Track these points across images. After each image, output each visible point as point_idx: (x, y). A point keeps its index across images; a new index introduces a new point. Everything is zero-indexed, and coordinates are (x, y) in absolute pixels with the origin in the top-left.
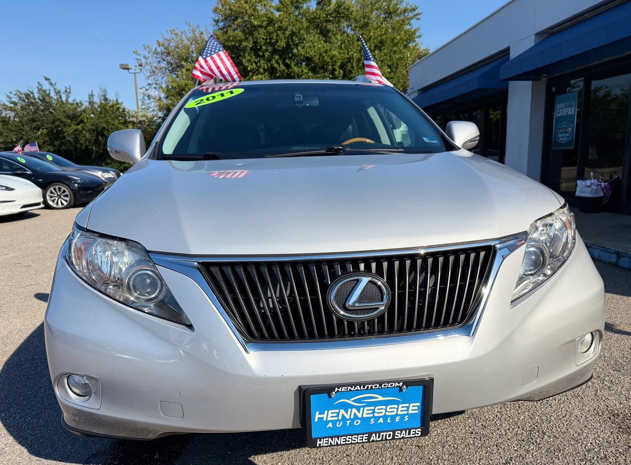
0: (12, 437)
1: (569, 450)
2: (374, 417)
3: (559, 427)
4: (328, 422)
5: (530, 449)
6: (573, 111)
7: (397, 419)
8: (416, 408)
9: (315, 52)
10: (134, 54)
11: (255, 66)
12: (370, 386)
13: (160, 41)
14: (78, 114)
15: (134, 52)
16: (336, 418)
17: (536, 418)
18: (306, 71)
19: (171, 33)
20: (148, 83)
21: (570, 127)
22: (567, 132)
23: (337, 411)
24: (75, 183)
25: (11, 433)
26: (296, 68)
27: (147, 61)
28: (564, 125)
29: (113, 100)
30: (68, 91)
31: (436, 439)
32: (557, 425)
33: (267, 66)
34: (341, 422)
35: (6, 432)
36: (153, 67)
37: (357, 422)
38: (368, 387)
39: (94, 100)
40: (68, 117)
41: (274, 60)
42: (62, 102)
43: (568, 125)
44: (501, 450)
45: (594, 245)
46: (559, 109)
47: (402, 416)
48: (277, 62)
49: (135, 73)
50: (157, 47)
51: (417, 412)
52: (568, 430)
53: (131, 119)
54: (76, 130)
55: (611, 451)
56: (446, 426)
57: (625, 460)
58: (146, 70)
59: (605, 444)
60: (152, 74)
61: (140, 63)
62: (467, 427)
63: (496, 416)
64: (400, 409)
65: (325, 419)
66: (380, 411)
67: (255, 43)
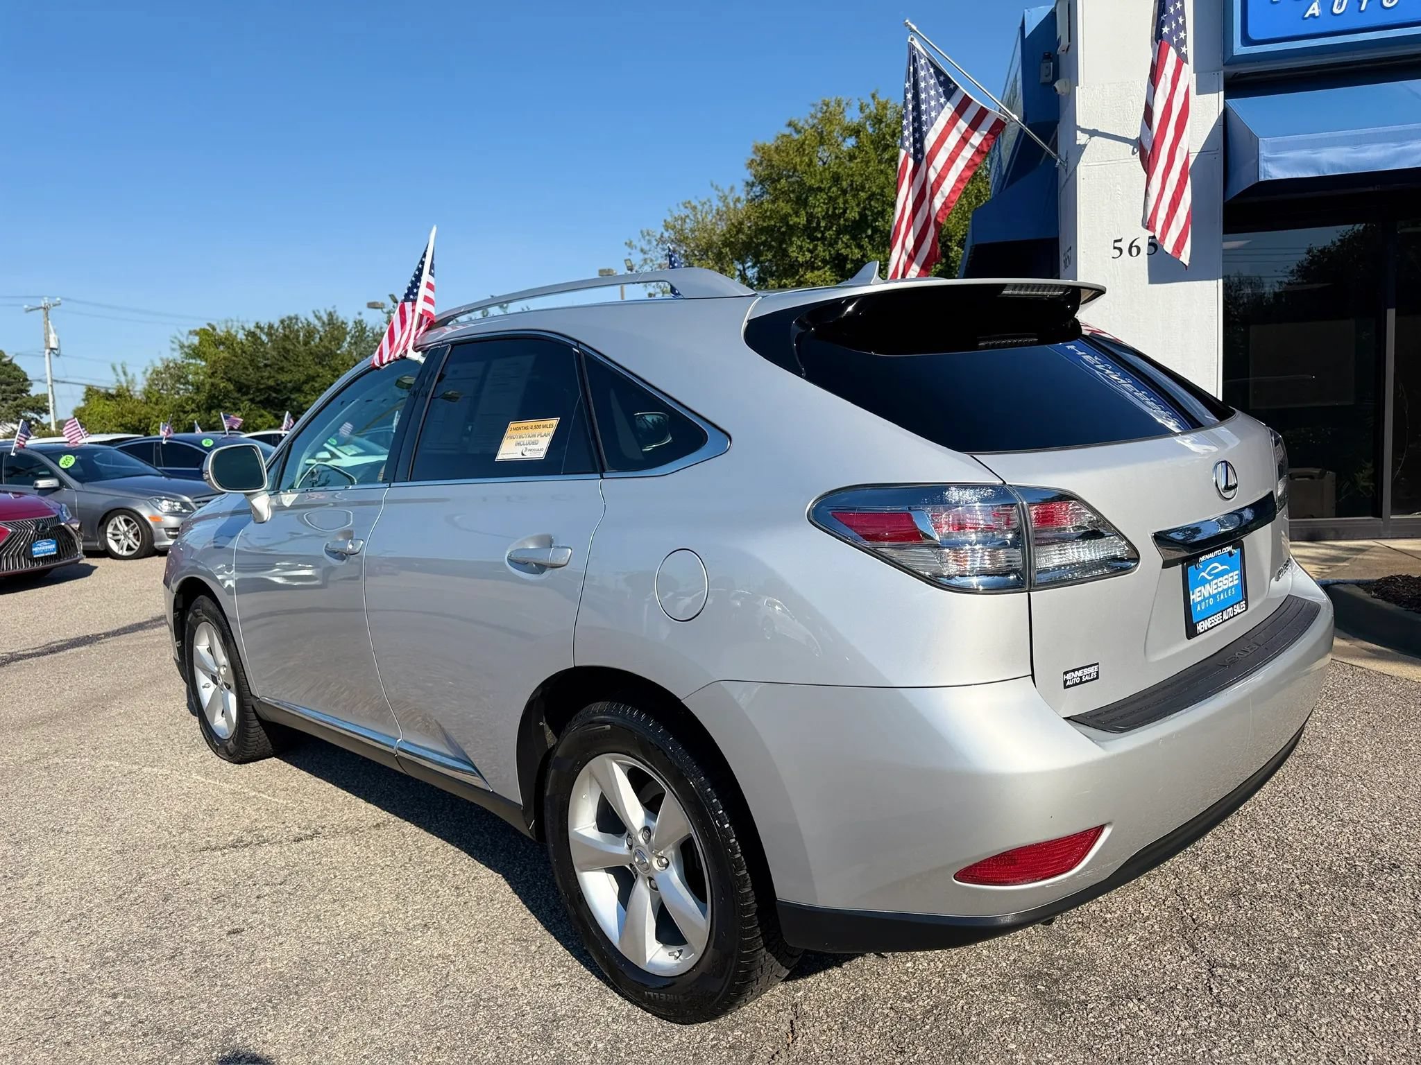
10: (626, 247)
13: (669, 219)
19: (686, 207)
20: (648, 292)
27: (646, 256)
41: (840, 243)
50: (664, 232)
61: (629, 265)
67: (811, 217)
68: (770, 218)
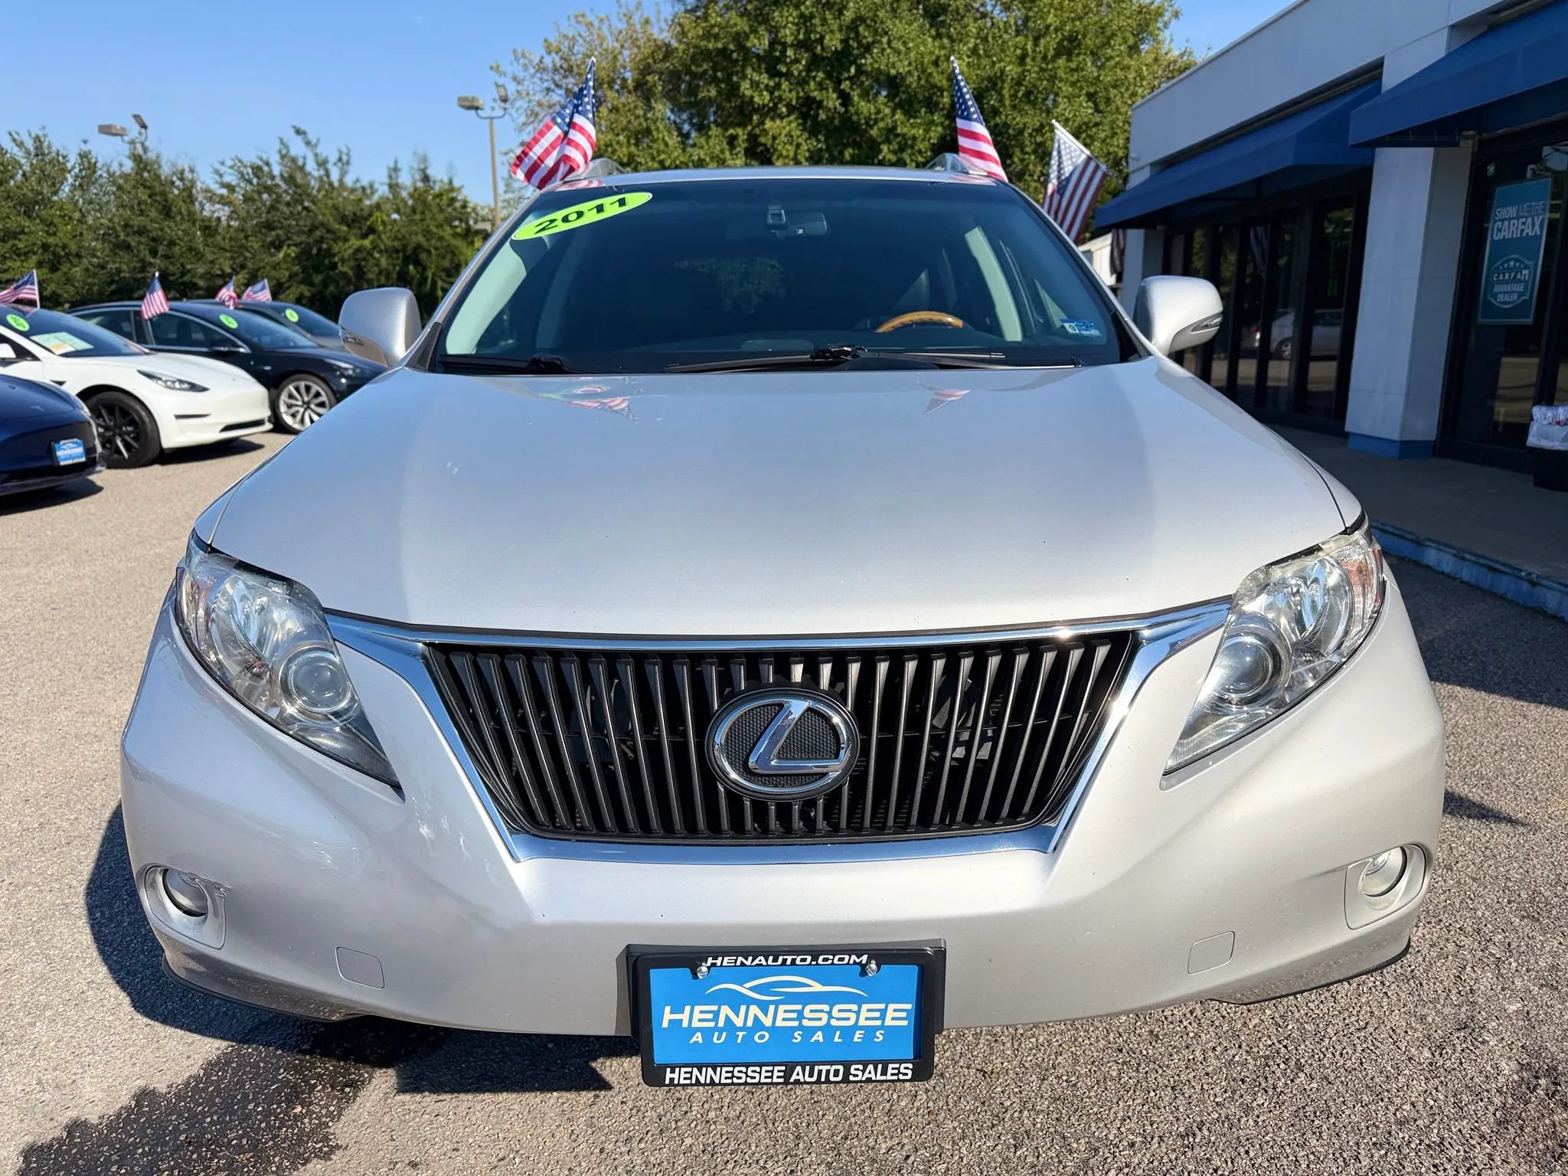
0: (105, 968)
1: (1353, 1117)
2: (801, 1027)
3: (1341, 1054)
4: (692, 1031)
5: (1255, 1104)
6: (1537, 227)
7: (858, 1037)
8: (904, 1014)
9: (910, 64)
10: (492, 72)
11: (767, 98)
12: (789, 958)
13: (551, 40)
14: (365, 213)
15: (491, 68)
16: (712, 1024)
17: (1290, 1027)
18: (889, 110)
19: (578, 22)
21: (1527, 267)
22: (1519, 281)
23: (715, 1008)
24: (343, 376)
25: (106, 957)
26: (863, 103)
27: (520, 88)
28: (1512, 263)
29: (442, 181)
30: (345, 158)
31: (1029, 1058)
32: (1339, 1048)
33: (797, 97)
34: (724, 1034)
35: (95, 954)
36: (534, 103)
37: (762, 1037)
38: (785, 961)
39: (400, 181)
40: (343, 220)
41: (812, 84)
42: (331, 184)
43: (1521, 262)
44: (1181, 1101)
45: (1547, 578)
46: (1503, 221)
47: (870, 1031)
48: (821, 87)
49: (491, 118)
50: (545, 55)
51: (905, 1023)
52: (1362, 1064)
53: (480, 226)
54: (359, 250)
55: (1460, 1131)
56: (1063, 1027)
57: (1490, 1157)
58: (517, 110)
59: (1449, 1110)
60: (531, 119)
61: (503, 94)
62: (1112, 1035)
63: (1191, 1012)
64: (864, 1014)
65: (685, 1024)
66: (816, 1016)
68: (716, 37)
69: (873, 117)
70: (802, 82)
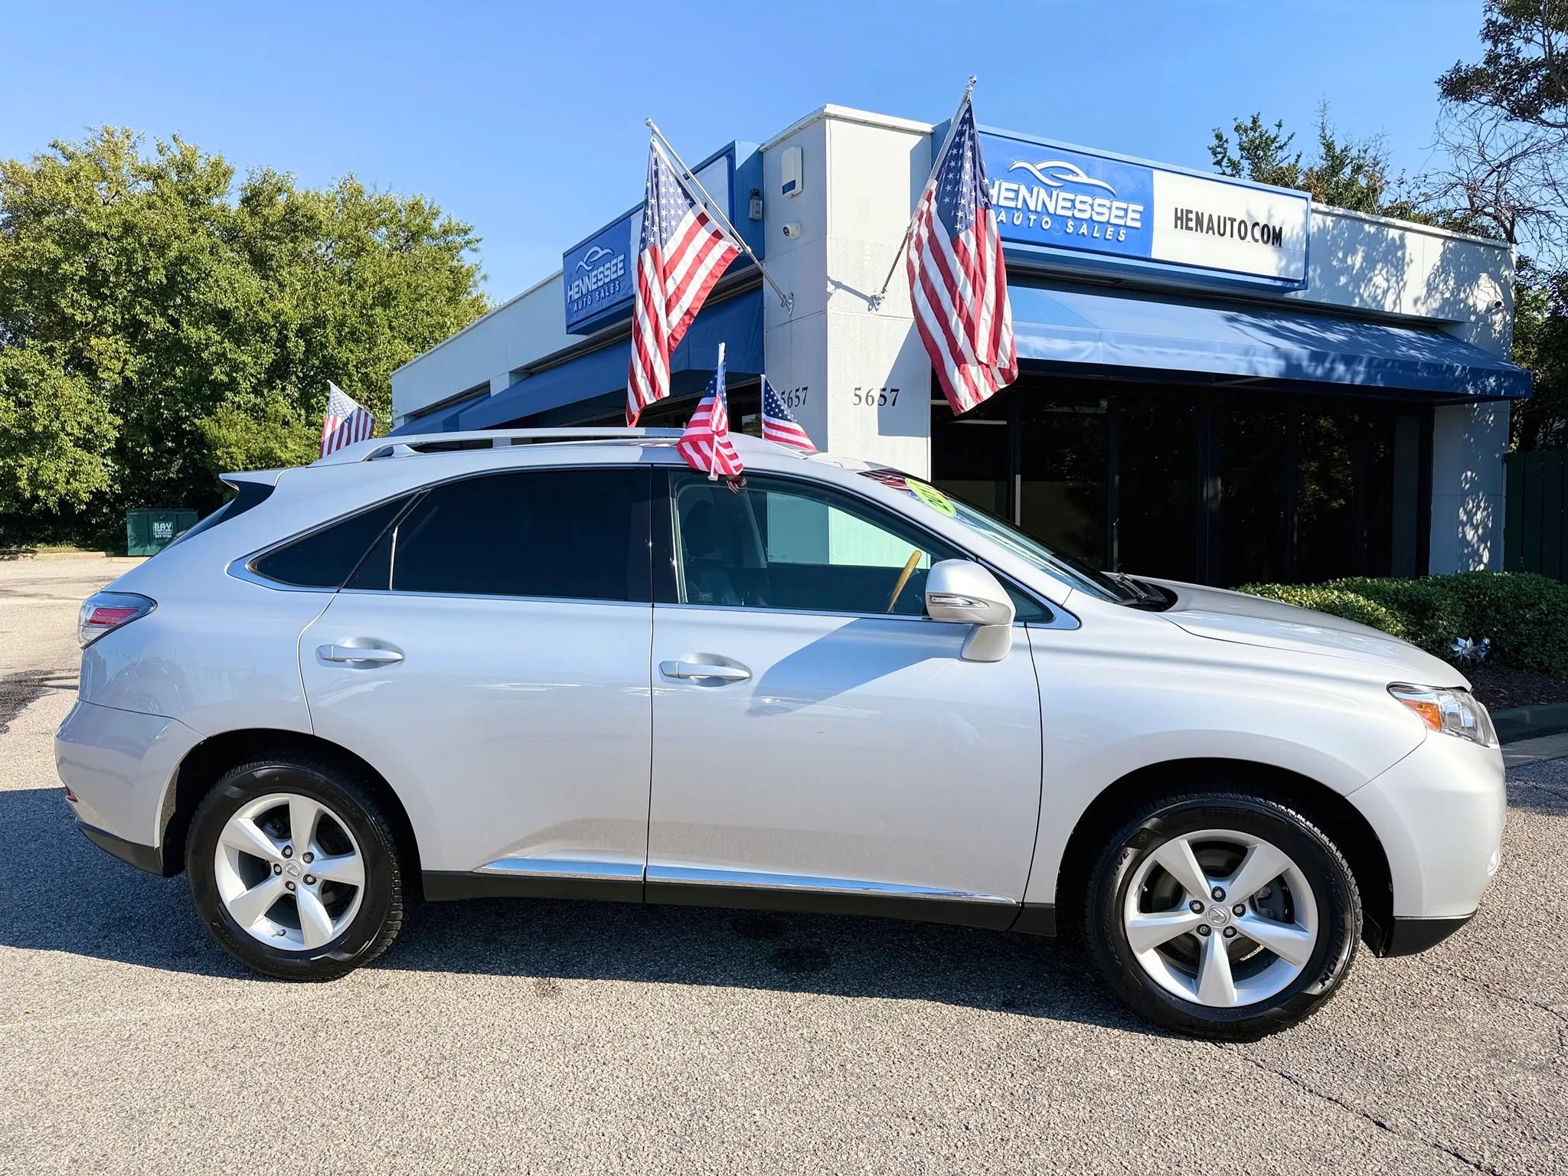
9: (237, 301)
18: (218, 338)
33: (123, 318)
69: (204, 342)
70: (128, 307)
